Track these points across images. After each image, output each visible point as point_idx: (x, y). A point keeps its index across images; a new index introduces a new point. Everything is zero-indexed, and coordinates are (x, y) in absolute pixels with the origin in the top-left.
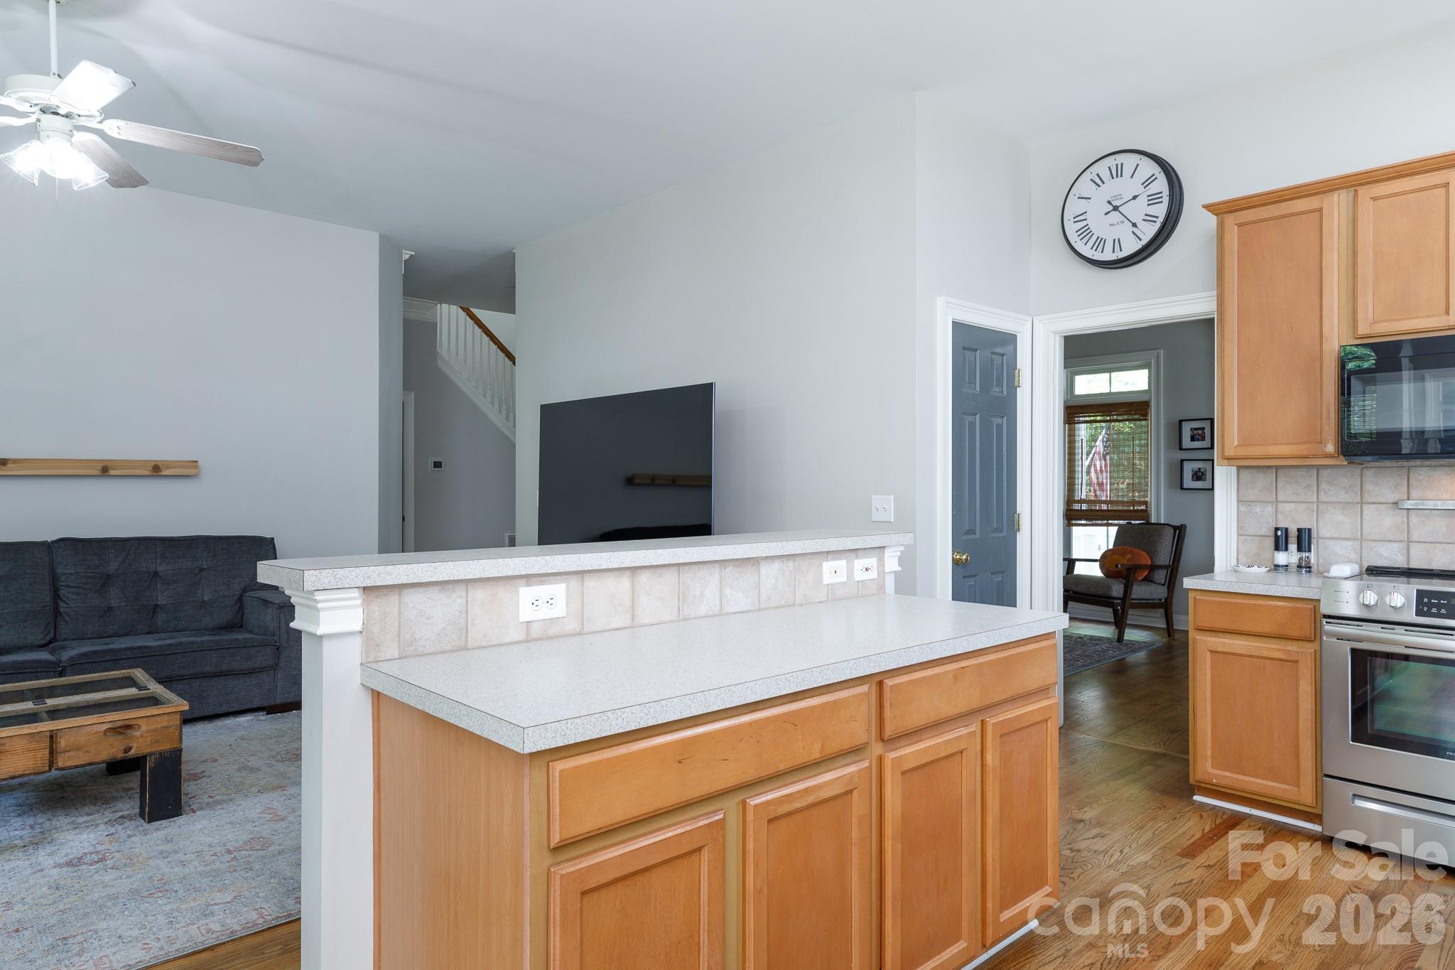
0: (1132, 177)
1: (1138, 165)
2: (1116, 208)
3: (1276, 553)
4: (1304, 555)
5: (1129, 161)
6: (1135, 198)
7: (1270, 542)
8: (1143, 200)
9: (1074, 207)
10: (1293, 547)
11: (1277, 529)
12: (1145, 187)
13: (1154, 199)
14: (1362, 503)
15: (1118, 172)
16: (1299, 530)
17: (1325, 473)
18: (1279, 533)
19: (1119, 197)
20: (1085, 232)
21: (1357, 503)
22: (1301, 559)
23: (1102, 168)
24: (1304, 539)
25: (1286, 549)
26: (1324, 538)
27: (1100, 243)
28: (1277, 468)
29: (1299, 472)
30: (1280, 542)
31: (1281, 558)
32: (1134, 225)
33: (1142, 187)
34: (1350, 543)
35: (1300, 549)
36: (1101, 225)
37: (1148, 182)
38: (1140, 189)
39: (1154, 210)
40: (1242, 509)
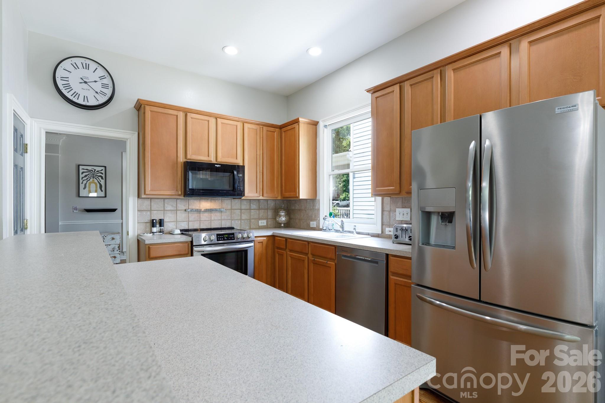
0: (94, 72)
1: (97, 68)
2: (86, 82)
3: (153, 228)
4: (162, 228)
5: (93, 66)
6: (95, 81)
7: (149, 225)
8: (99, 84)
9: (60, 73)
10: (158, 225)
11: (153, 220)
12: (100, 79)
13: (104, 86)
14: (177, 210)
15: (87, 67)
16: (160, 220)
17: (166, 201)
18: (154, 221)
19: (87, 78)
20: (68, 86)
21: (175, 210)
22: (161, 229)
23: (78, 61)
24: (161, 223)
25: (156, 227)
26: (166, 222)
27: (76, 94)
28: (151, 199)
29: (158, 200)
30: (153, 224)
31: (155, 230)
32: (97, 92)
33: (99, 79)
34: (173, 223)
35: (160, 226)
36: (76, 86)
37: (102, 78)
38: (98, 79)
39: (104, 90)
40: (139, 213)
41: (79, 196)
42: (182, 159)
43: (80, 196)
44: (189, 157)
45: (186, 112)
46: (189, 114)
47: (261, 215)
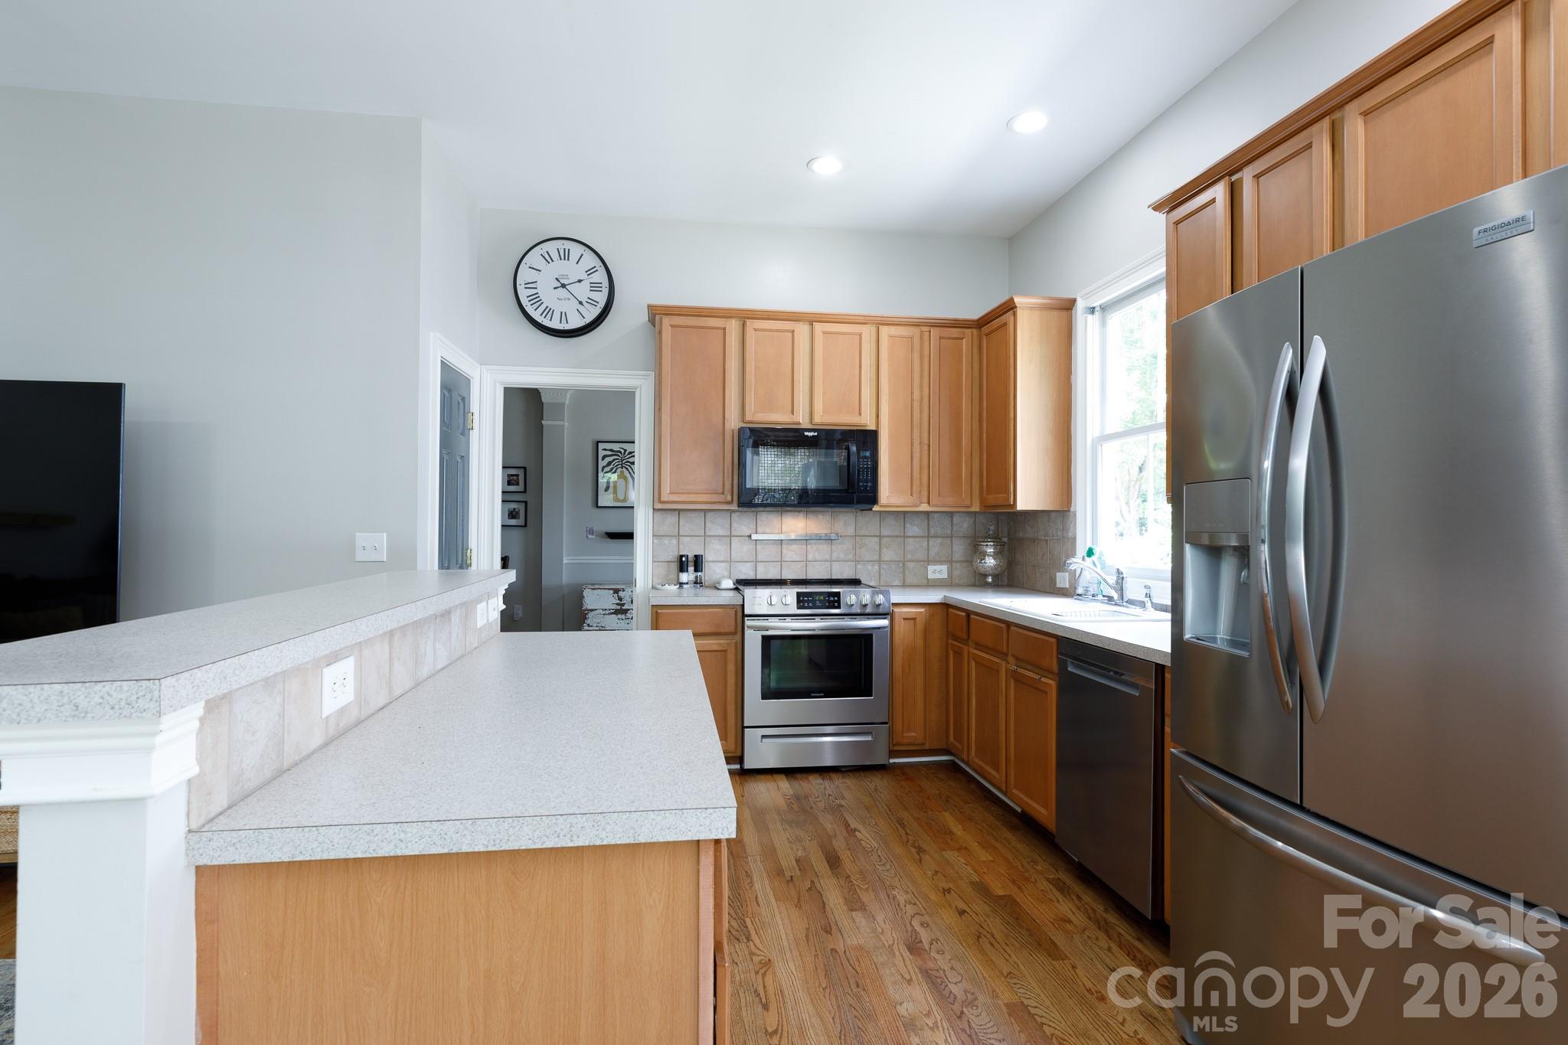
0: (577, 263)
1: (582, 255)
2: (563, 286)
3: (681, 574)
4: (699, 574)
5: (576, 250)
6: (580, 281)
7: (675, 567)
8: (586, 285)
9: (524, 275)
10: (691, 569)
11: (682, 556)
12: (588, 275)
13: (595, 287)
14: (731, 536)
15: (566, 256)
16: (696, 556)
17: (709, 515)
18: (684, 559)
19: (566, 277)
20: (536, 299)
21: (728, 536)
22: (696, 577)
23: (551, 247)
24: (698, 563)
25: (687, 571)
26: (710, 562)
27: (548, 312)
28: (679, 511)
29: (693, 515)
30: (682, 567)
31: (684, 577)
32: (581, 303)
33: (586, 274)
34: (723, 564)
35: (696, 570)
36: (550, 296)
37: (590, 272)
38: (584, 276)
39: (595, 296)
40: (656, 541)
41: (597, 507)
42: (734, 423)
43: (599, 505)
44: (748, 418)
45: (744, 316)
46: (749, 322)
47: (932, 553)
